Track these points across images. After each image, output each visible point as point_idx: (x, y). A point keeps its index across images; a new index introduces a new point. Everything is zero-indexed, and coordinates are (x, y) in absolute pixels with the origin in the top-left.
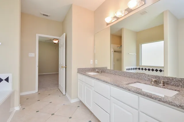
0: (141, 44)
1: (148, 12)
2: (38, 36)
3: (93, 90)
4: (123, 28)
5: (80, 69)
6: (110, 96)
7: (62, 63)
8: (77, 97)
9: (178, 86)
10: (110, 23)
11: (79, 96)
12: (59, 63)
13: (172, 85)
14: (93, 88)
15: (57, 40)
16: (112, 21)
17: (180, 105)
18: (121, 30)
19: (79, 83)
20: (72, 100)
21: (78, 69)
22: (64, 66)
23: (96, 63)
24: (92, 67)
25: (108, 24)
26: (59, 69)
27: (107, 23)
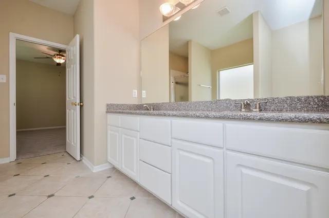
0: (219, 71)
1: (230, 11)
2: (13, 37)
3: (139, 138)
4: (191, 41)
5: (112, 105)
6: (172, 138)
7: (74, 97)
8: (107, 162)
9: (281, 111)
10: (169, 16)
11: (109, 158)
12: (67, 99)
13: (272, 111)
14: (139, 133)
15: (63, 58)
16: (172, 12)
17: (296, 116)
18: (187, 44)
19: (109, 132)
20: (95, 167)
21: (108, 105)
22: (78, 101)
23: (143, 96)
24: (136, 103)
25: (165, 19)
26: (67, 111)
27: (163, 16)
